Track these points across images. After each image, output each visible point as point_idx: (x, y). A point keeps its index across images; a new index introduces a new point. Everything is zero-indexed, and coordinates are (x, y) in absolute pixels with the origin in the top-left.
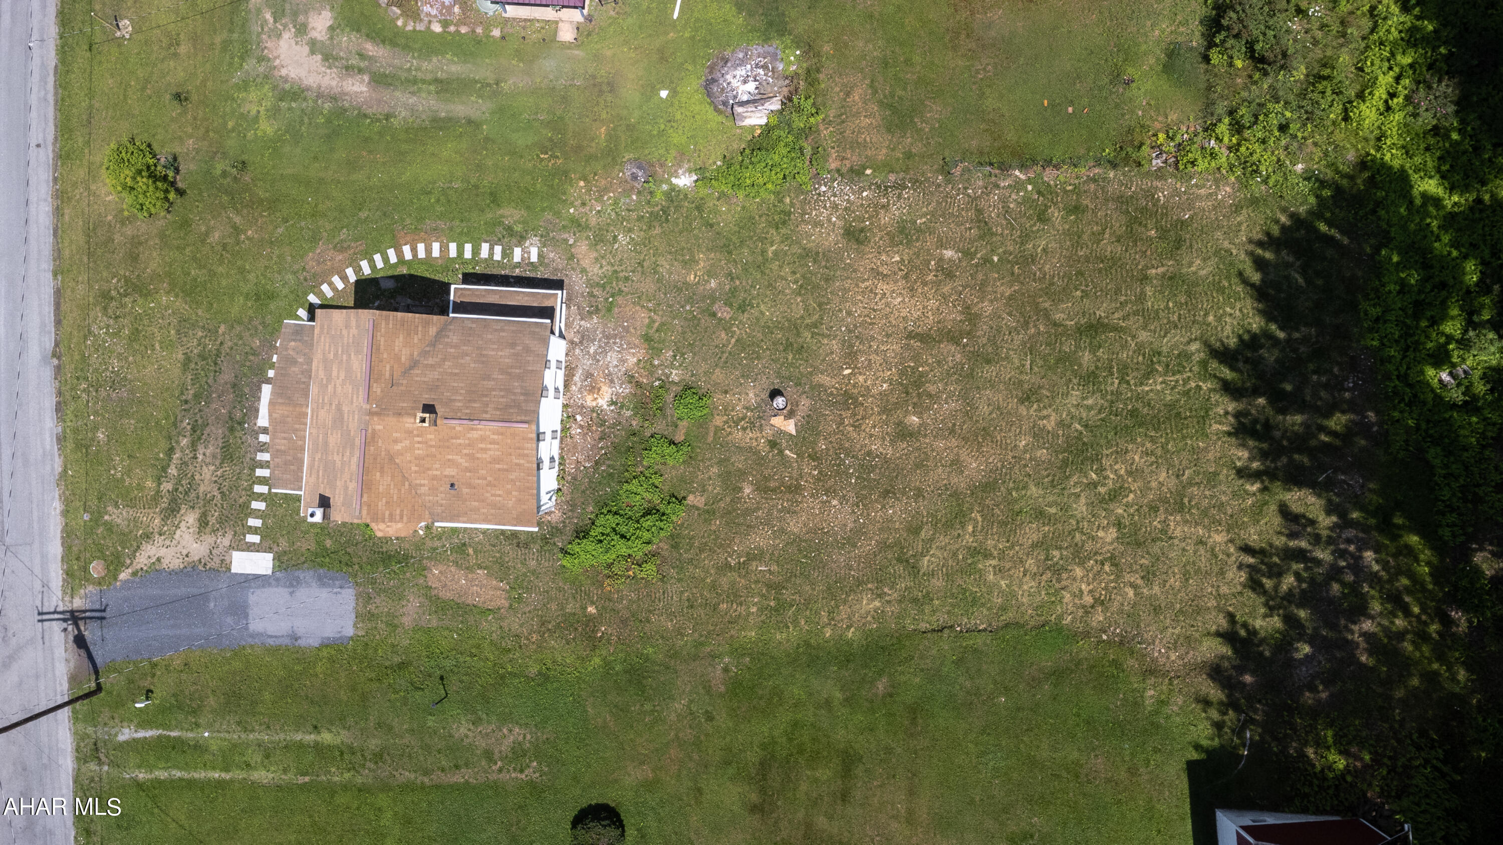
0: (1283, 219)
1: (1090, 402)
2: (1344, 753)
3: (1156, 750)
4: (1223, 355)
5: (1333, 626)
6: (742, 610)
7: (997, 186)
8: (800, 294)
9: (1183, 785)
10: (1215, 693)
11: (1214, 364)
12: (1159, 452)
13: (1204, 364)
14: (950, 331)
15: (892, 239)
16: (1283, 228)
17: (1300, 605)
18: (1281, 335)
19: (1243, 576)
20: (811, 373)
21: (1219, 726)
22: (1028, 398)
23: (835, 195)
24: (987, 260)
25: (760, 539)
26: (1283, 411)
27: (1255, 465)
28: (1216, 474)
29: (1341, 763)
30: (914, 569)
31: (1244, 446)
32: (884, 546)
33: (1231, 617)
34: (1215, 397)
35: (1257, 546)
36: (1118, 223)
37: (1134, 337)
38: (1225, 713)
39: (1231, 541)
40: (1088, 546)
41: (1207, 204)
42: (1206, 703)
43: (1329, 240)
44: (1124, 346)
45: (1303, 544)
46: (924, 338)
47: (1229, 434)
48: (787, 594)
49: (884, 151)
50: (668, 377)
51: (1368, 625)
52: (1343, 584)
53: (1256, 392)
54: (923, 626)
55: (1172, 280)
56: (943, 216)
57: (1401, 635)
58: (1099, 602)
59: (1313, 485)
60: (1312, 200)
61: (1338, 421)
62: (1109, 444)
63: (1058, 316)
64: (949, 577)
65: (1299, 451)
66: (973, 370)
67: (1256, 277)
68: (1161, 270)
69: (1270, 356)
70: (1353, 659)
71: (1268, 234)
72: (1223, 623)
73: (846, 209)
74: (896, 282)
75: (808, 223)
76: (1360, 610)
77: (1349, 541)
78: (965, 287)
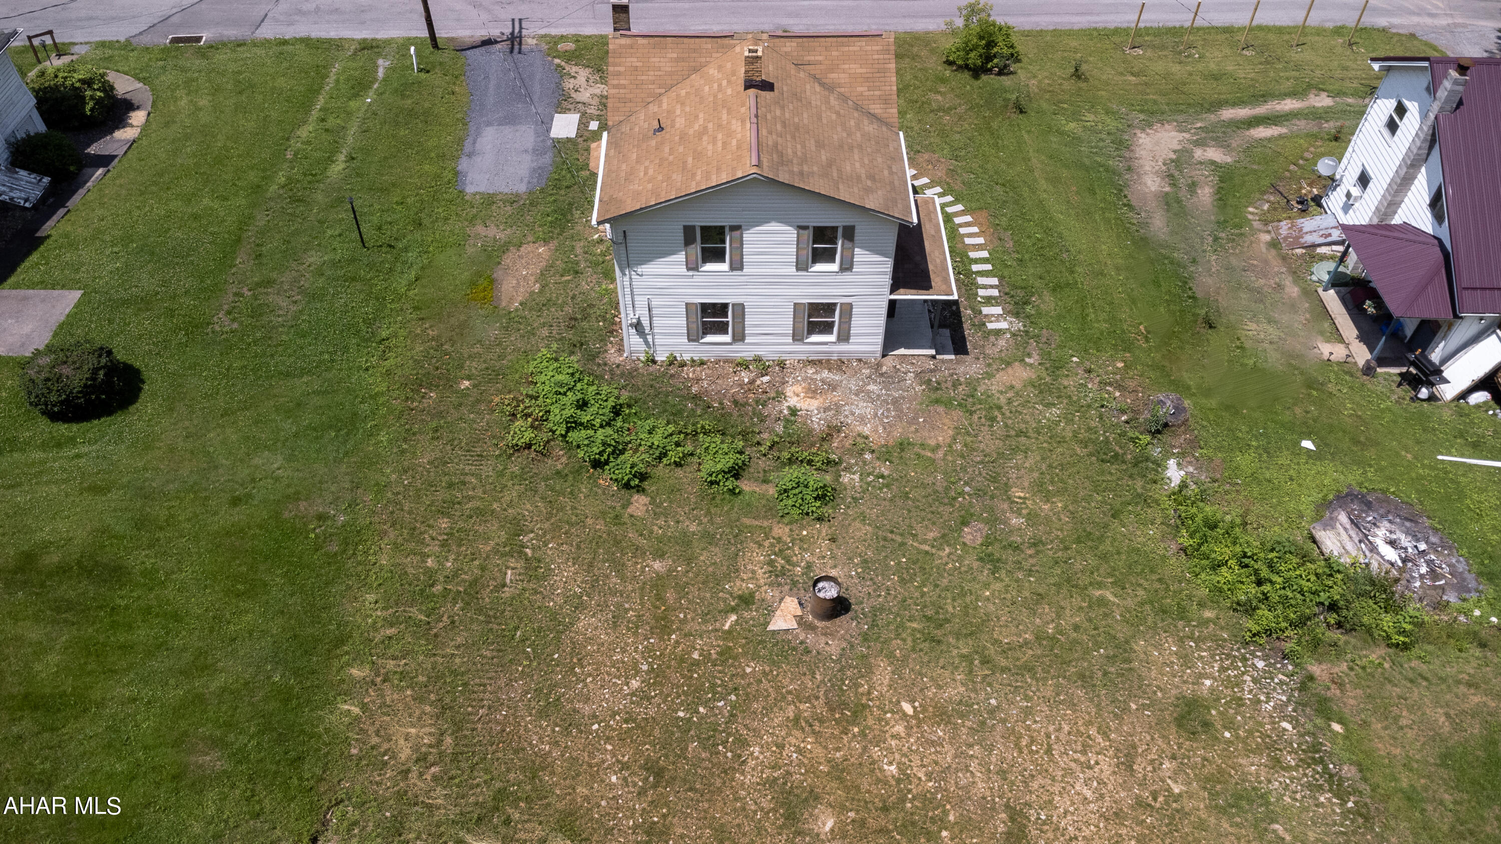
6: (434, 547)
8: (1039, 638)
15: (1216, 779)
25: (566, 577)
32: (537, 767)
48: (453, 608)
49: (1396, 752)
50: (846, 470)
73: (1239, 699)
75: (1180, 646)
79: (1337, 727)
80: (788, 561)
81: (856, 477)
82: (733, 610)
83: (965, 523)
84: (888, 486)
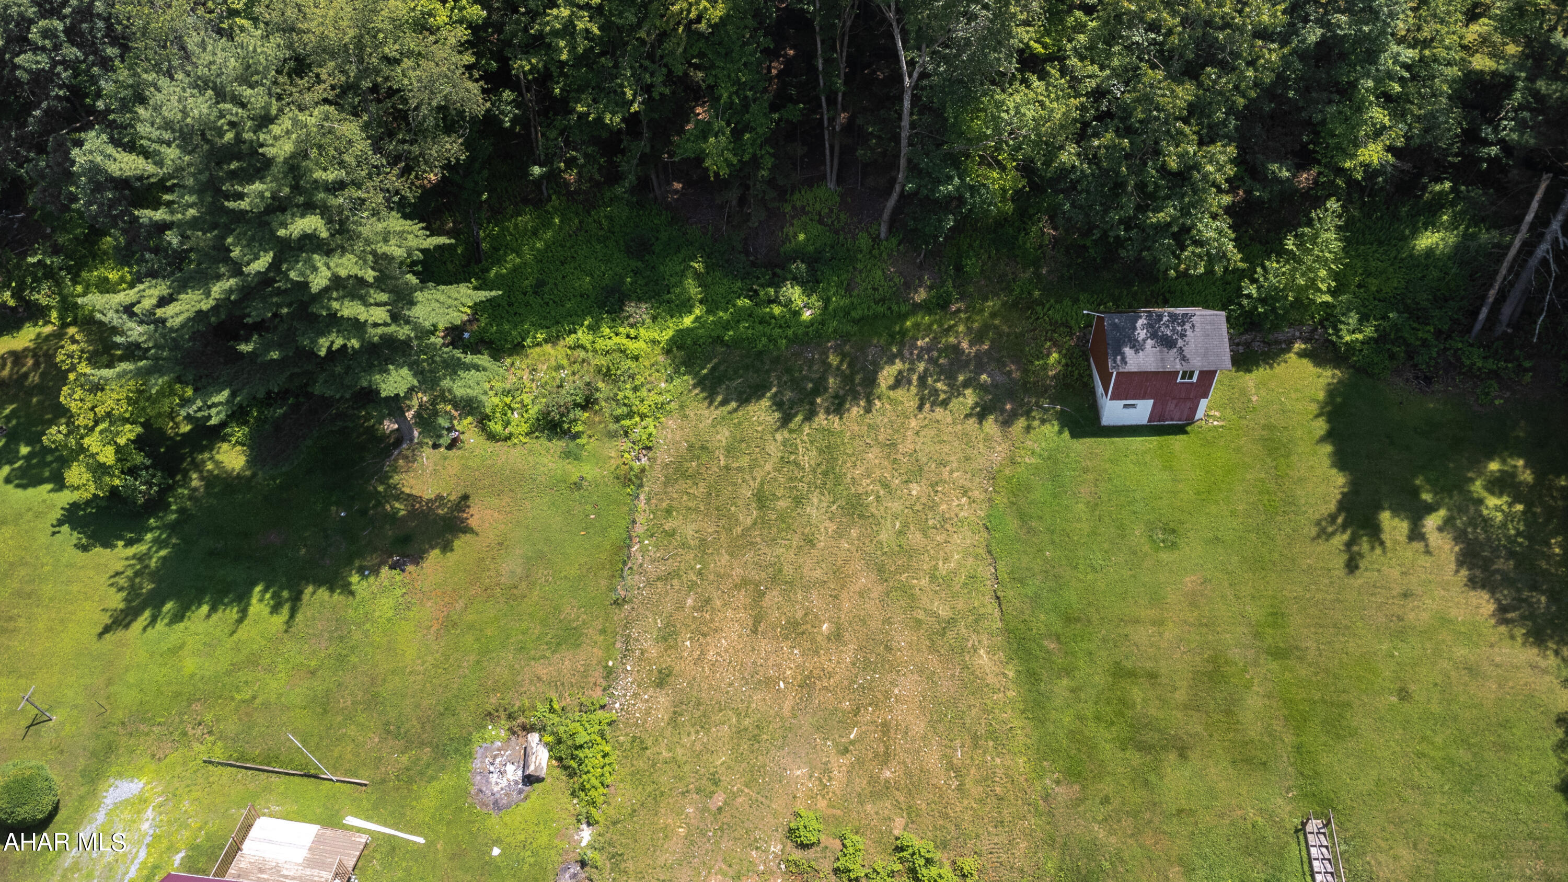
0: (697, 391)
1: (815, 500)
2: (1049, 355)
3: (1068, 456)
4: (786, 421)
5: (967, 363)
6: (1000, 772)
7: (641, 565)
8: (709, 730)
9: (1088, 441)
10: (1021, 423)
11: (792, 425)
12: (854, 459)
13: (791, 431)
14: (754, 600)
15: (670, 647)
16: (703, 391)
17: (956, 379)
18: (774, 390)
19: (939, 410)
20: (782, 718)
21: (1043, 421)
22: (811, 541)
23: (625, 695)
24: (700, 573)
25: (933, 759)
26: (826, 389)
27: (862, 403)
28: (869, 426)
29: (1055, 355)
30: (951, 622)
31: (848, 410)
32: (933, 649)
33: (967, 416)
34: (815, 426)
35: (917, 403)
36: (682, 485)
37: (769, 473)
38: (1034, 418)
39: (915, 416)
40: (923, 500)
41: (679, 433)
42: (1028, 429)
43: (713, 369)
44: (775, 479)
45: (915, 377)
46: (757, 620)
47: (841, 418)
48: (981, 731)
49: (595, 650)
50: (776, 856)
51: (965, 345)
52: (939, 357)
53: (813, 403)
54: (997, 613)
55: (730, 450)
56: (658, 606)
57: (969, 330)
58: (965, 493)
59: (875, 373)
60: (685, 378)
61: (833, 360)
62: (849, 489)
63: (749, 521)
64: (955, 596)
65: (852, 380)
66: (786, 582)
67: (734, 404)
68: (722, 457)
69: (788, 395)
70: (987, 352)
71: (705, 398)
72: (972, 421)
73: (639, 686)
74: (708, 644)
75: (646, 721)
76: (956, 349)
77: (912, 354)
78: (718, 589)
79: (610, 663)
80: (820, 780)
81: (772, 849)
82: (852, 743)
83: (720, 809)
84: (756, 840)
